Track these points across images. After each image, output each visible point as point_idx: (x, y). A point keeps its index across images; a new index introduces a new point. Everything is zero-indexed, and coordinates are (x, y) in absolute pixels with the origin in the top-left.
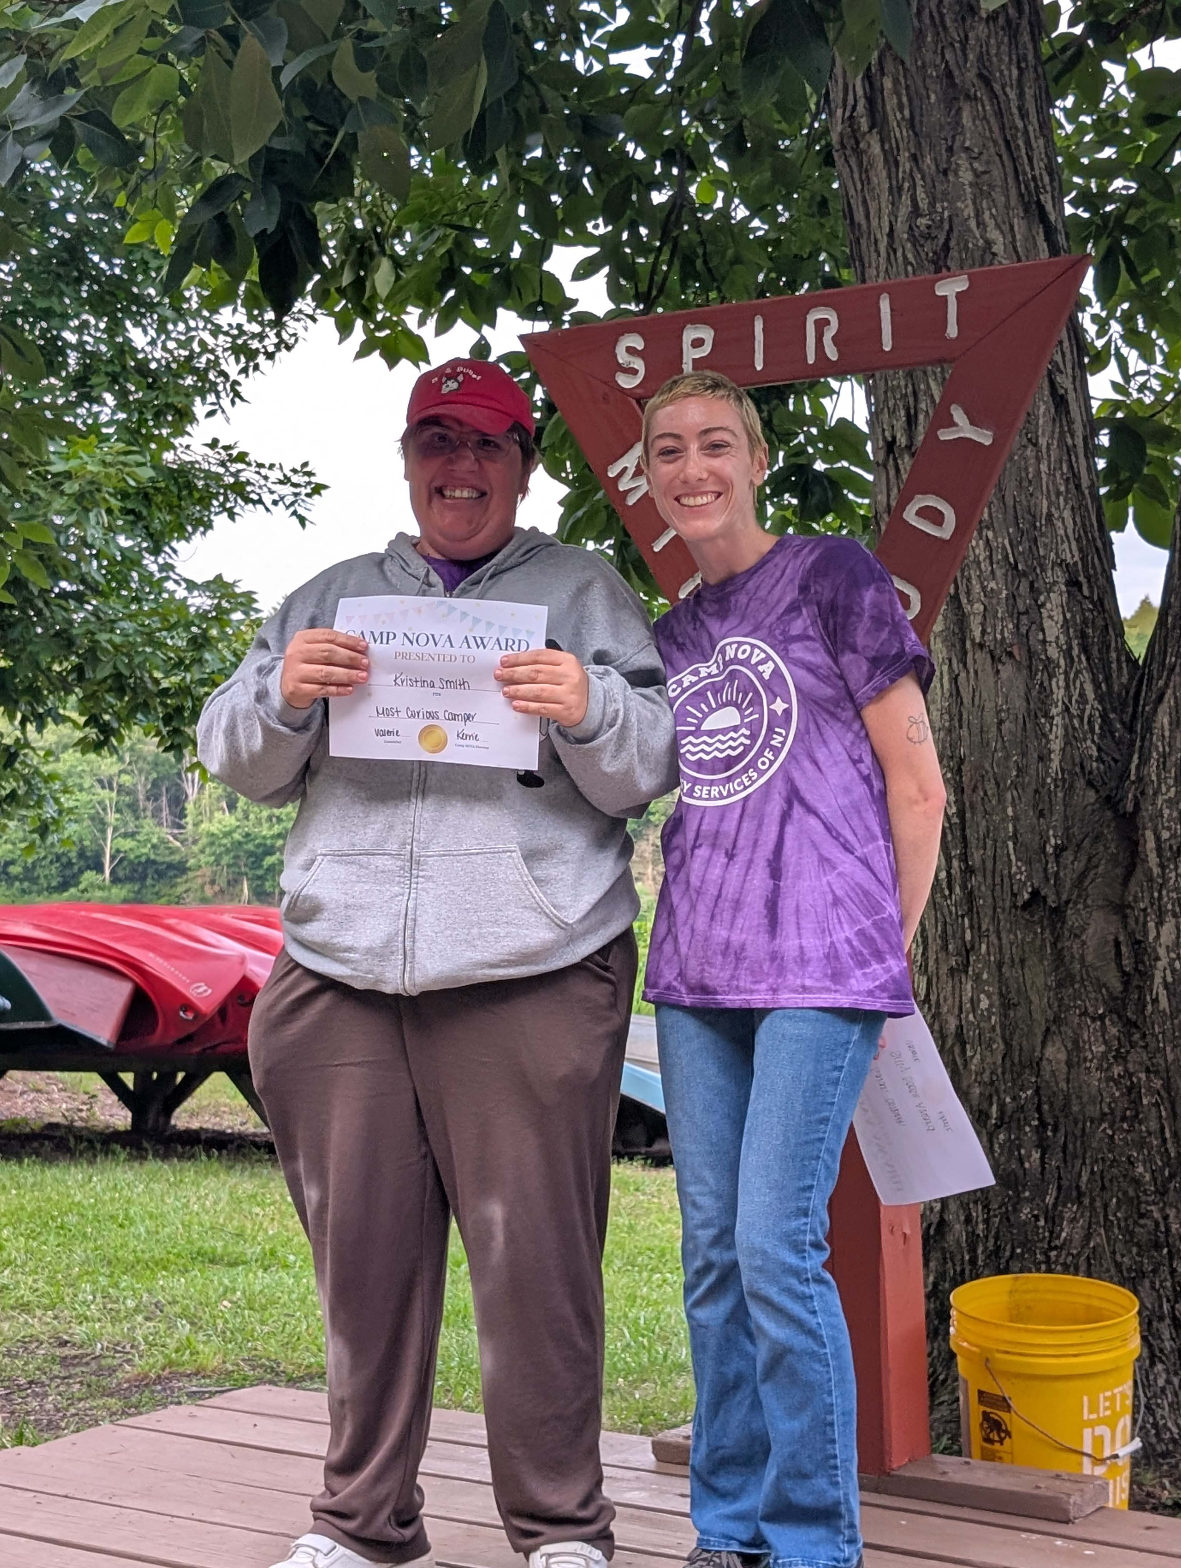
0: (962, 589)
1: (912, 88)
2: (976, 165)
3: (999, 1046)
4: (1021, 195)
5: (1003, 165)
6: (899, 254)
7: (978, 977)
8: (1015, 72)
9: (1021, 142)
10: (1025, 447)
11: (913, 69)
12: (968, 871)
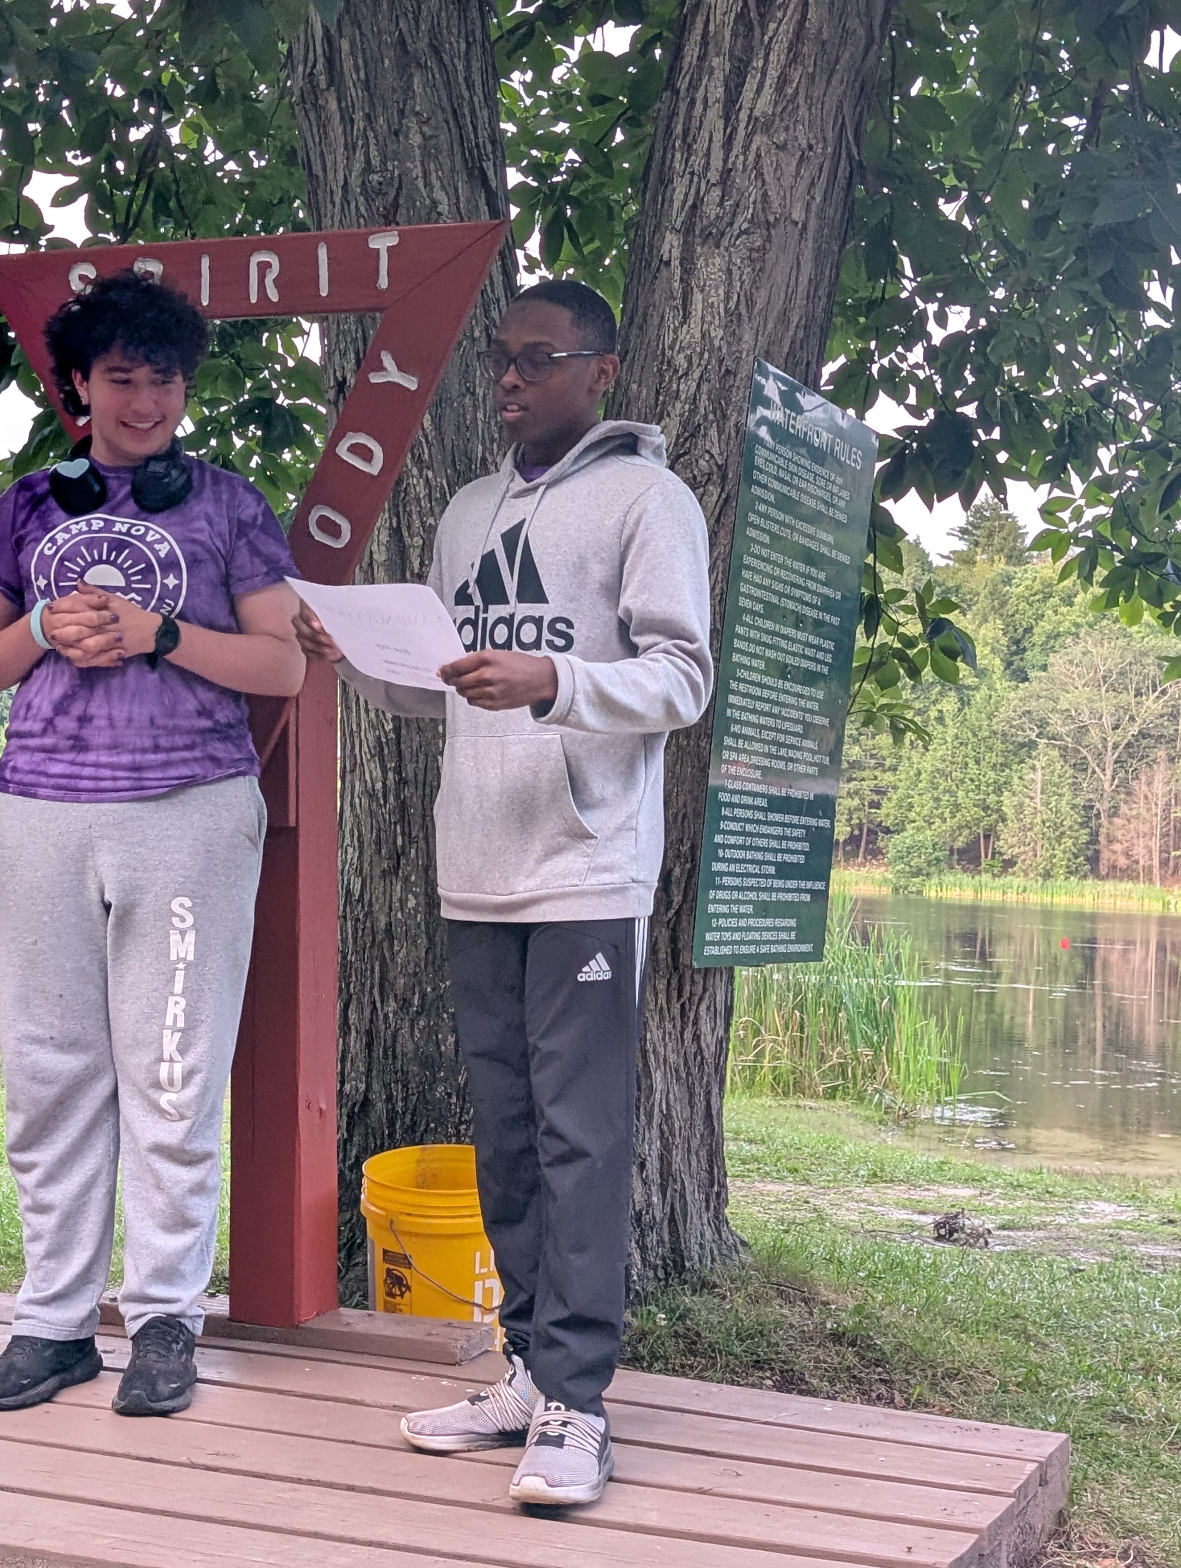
0: (404, 523)
1: (368, 51)
2: (425, 129)
3: (423, 941)
4: (466, 161)
5: (450, 130)
6: (353, 205)
7: (407, 879)
8: (463, 46)
9: (466, 111)
10: (464, 395)
11: (370, 35)
12: (402, 782)
